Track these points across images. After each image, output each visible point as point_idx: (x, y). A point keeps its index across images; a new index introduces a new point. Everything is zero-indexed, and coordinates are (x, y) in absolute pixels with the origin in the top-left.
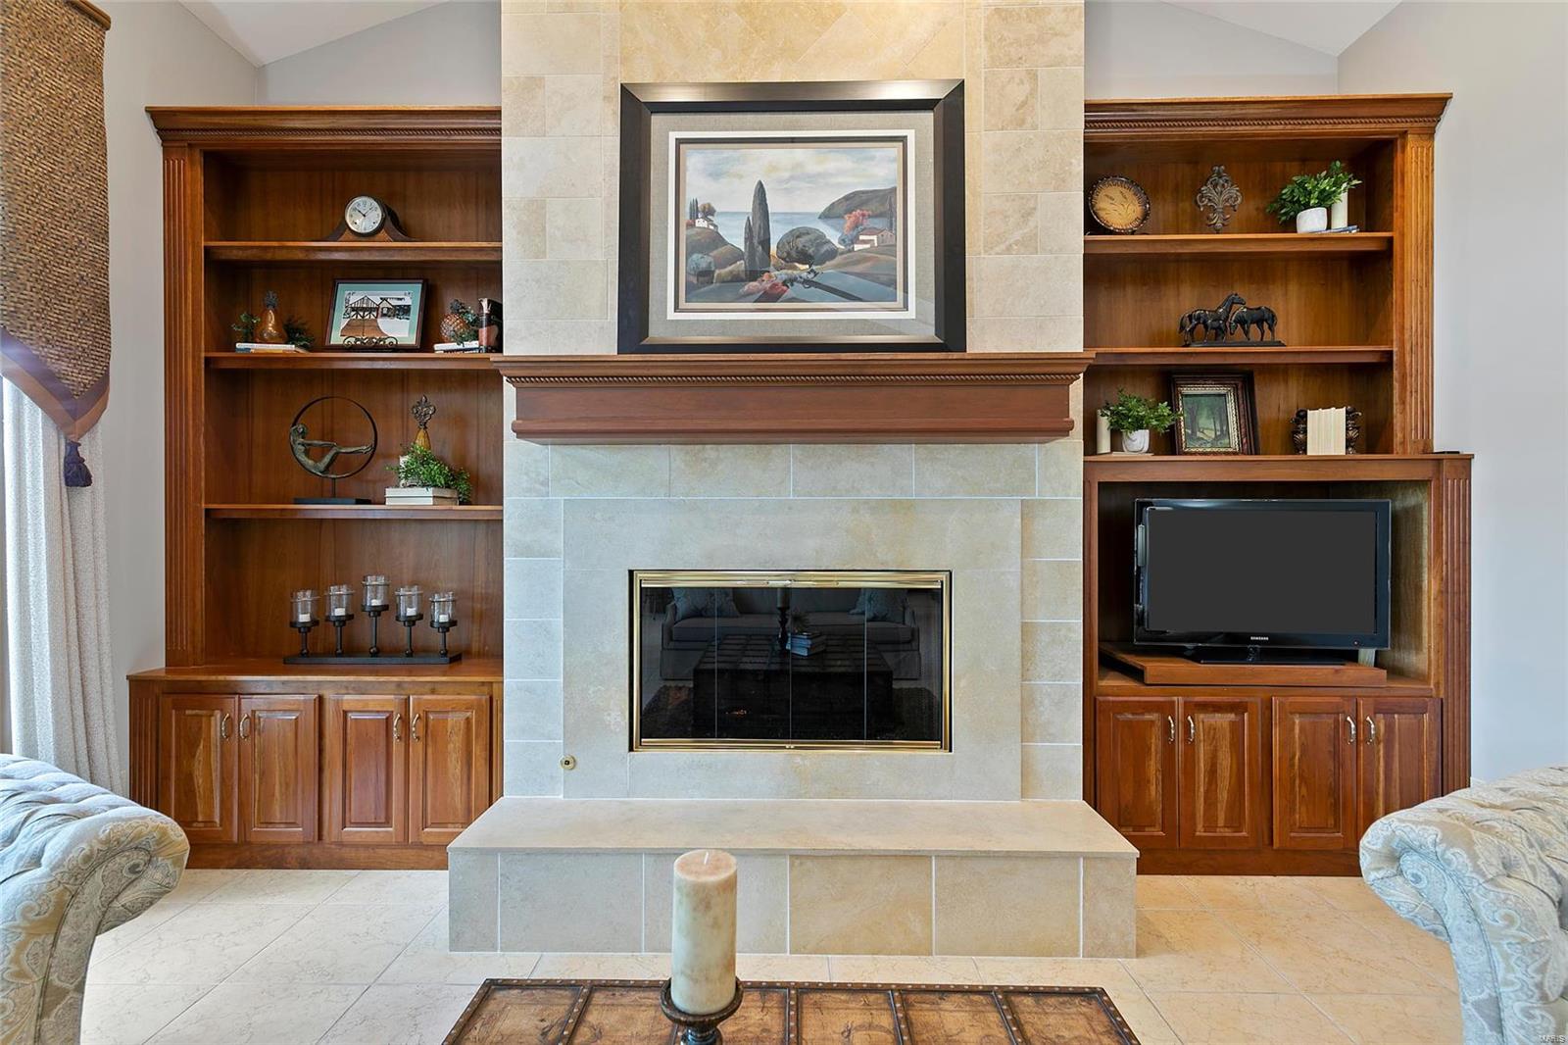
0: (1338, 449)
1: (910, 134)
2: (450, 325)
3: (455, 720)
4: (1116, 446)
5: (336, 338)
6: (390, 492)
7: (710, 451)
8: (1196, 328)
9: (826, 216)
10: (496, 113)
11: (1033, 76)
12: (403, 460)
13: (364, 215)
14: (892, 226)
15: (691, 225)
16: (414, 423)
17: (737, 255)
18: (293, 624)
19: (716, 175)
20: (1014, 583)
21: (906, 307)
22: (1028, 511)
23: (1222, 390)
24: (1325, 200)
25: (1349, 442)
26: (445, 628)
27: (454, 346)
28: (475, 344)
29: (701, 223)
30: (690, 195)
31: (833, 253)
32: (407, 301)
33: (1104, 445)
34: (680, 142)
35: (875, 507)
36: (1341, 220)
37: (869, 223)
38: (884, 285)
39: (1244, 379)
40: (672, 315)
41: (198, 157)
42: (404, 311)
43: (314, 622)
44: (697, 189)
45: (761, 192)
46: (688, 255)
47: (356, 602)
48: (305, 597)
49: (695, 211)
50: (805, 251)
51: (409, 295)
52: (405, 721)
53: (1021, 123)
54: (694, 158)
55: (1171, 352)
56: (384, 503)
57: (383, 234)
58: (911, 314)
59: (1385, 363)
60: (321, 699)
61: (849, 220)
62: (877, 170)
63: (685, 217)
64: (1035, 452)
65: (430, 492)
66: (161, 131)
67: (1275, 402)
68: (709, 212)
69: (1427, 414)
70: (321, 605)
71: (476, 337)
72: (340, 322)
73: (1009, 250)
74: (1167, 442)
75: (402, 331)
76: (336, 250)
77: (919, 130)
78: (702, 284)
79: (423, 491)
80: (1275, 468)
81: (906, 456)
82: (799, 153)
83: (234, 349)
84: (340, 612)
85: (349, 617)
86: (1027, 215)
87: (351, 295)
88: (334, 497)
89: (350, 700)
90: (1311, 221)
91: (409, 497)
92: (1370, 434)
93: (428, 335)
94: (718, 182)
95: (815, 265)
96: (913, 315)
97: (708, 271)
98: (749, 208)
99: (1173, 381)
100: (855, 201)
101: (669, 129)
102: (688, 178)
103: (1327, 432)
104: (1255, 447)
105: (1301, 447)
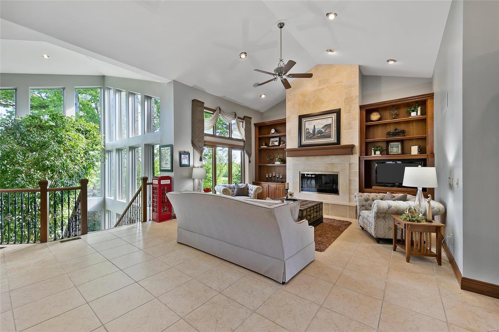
0: (416, 153)
1: (333, 116)
2: (282, 143)
3: (282, 188)
4: (375, 154)
5: (270, 145)
6: (275, 163)
7: (309, 157)
8: (389, 134)
9: (322, 128)
10: (286, 119)
11: (351, 106)
12: (277, 159)
13: (273, 131)
14: (331, 128)
15: (306, 131)
16: (278, 154)
17: (312, 134)
18: (266, 177)
19: (309, 124)
20: (348, 174)
21: (332, 139)
22: (350, 164)
23: (398, 143)
24: (416, 110)
25: (418, 152)
26: (281, 178)
27: (282, 145)
29: (307, 130)
31: (323, 132)
33: (373, 154)
34: (305, 121)
35: (329, 164)
36: (419, 113)
37: (328, 128)
38: (329, 137)
39: (402, 142)
40: (304, 142)
41: (258, 127)
42: (277, 141)
43: (268, 177)
44: (307, 127)
45: (314, 126)
46: (306, 134)
47: (272, 175)
48: (267, 174)
50: (320, 132)
51: (277, 139)
52: (277, 188)
53: (349, 112)
54: (307, 123)
55: (384, 138)
56: (275, 164)
57: (275, 133)
60: (269, 185)
61: (325, 128)
62: (329, 121)
63: (305, 130)
64: (351, 156)
65: (280, 162)
66: (254, 125)
67: (407, 144)
68: (308, 129)
69: (433, 147)
70: (269, 175)
71: (284, 144)
72: (271, 143)
73: (347, 130)
74: (386, 153)
75: (277, 144)
76: (270, 135)
77: (334, 116)
78: (307, 138)
79: (278, 162)
80: (405, 157)
81: (333, 157)
82: (319, 120)
83: (260, 147)
84: (270, 176)
85: (271, 177)
86: (350, 124)
87: (272, 140)
88: (270, 163)
89: (272, 185)
90: (414, 114)
91: (278, 163)
92: (422, 150)
93: (280, 144)
94: (309, 125)
95: (321, 134)
96: (333, 139)
97: (308, 136)
98: (313, 128)
99: (388, 142)
100: (326, 126)
101: (304, 120)
102: (306, 125)
103: (414, 150)
104: (403, 153)
105: (411, 153)
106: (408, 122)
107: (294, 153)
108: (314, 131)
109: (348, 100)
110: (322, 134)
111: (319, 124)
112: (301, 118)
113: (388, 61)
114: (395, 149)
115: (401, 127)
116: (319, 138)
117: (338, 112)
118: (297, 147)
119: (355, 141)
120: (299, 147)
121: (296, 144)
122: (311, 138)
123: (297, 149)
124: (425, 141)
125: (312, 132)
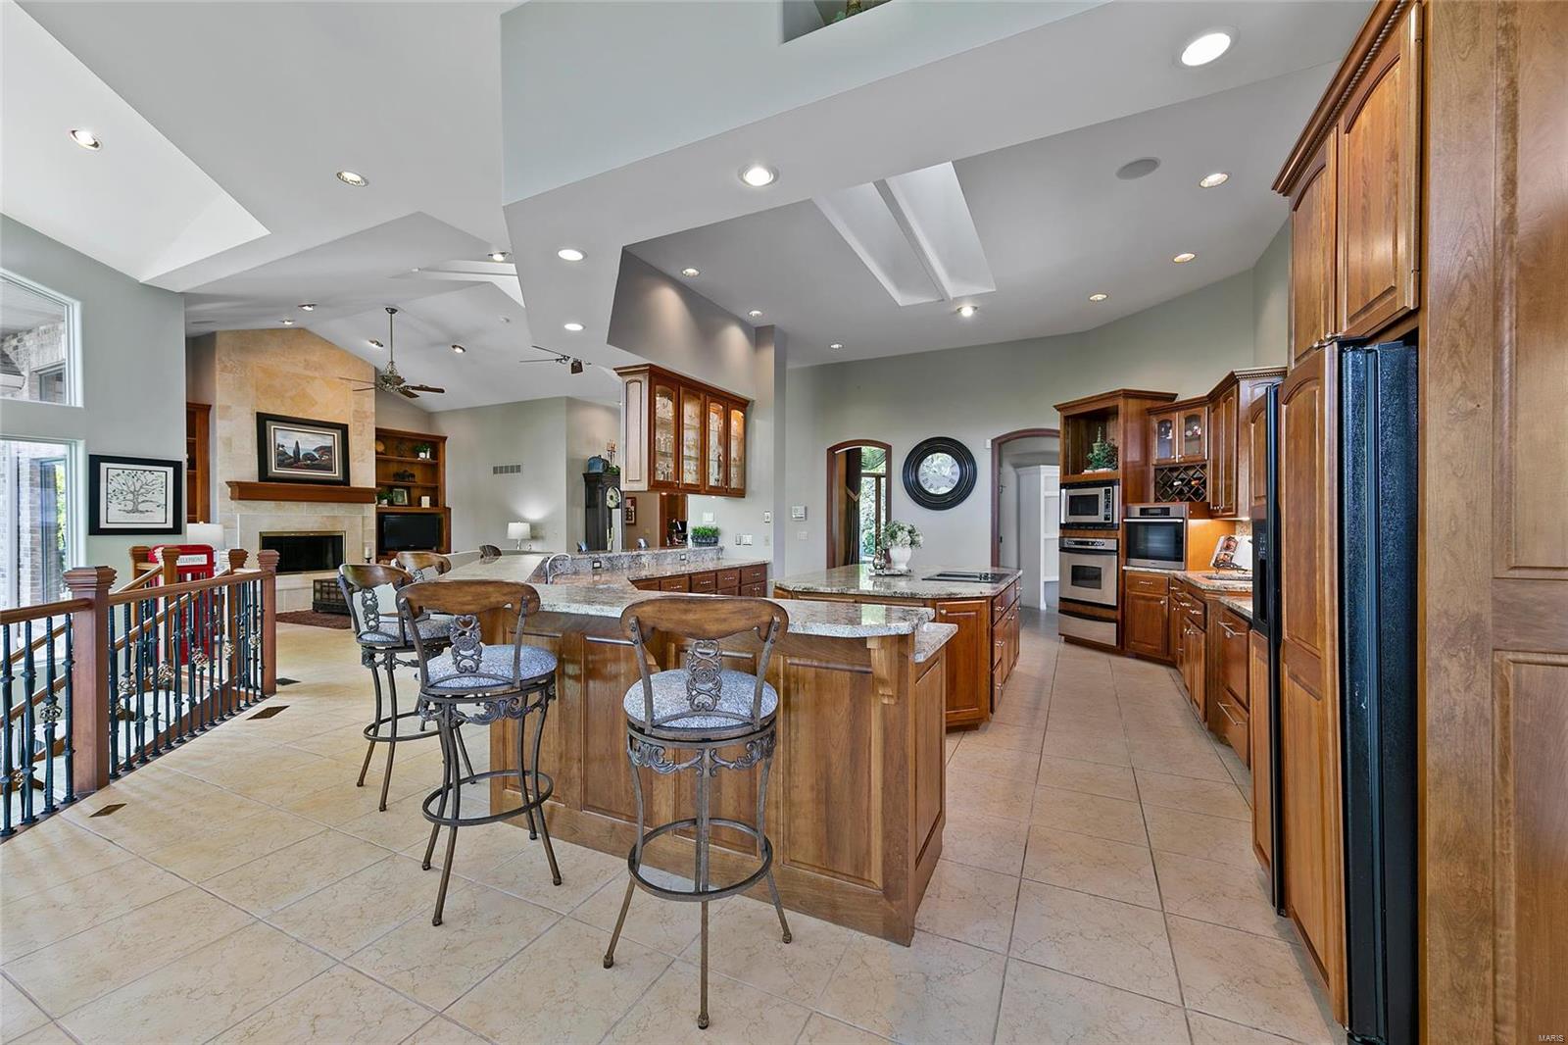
0: (428, 506)
1: (334, 434)
7: (283, 503)
8: (396, 476)
9: (315, 450)
11: (364, 425)
14: (330, 455)
15: (279, 448)
19: (285, 437)
20: (361, 532)
21: (333, 473)
22: (364, 518)
23: (403, 491)
24: (425, 452)
25: (431, 504)
29: (281, 449)
30: (277, 442)
31: (317, 459)
34: (274, 428)
35: (328, 517)
36: (428, 457)
37: (326, 453)
38: (330, 469)
39: (408, 489)
40: (274, 470)
44: (280, 440)
45: (297, 443)
46: (278, 456)
49: (279, 446)
50: (308, 456)
53: (361, 435)
54: (278, 433)
55: (392, 482)
59: (437, 487)
61: (320, 452)
62: (327, 442)
63: (276, 448)
64: (368, 506)
67: (415, 493)
68: (283, 446)
69: (445, 499)
73: (359, 462)
74: (391, 503)
78: (280, 464)
80: (414, 510)
81: (335, 505)
82: (307, 435)
86: (362, 455)
90: (422, 455)
92: (434, 502)
94: (286, 439)
95: (311, 462)
96: (336, 474)
97: (283, 461)
99: (392, 488)
100: (321, 448)
101: (272, 426)
102: (277, 437)
103: (426, 502)
104: (410, 504)
105: (420, 505)
106: (412, 463)
107: (242, 491)
108: (297, 451)
109: (359, 414)
110: (316, 462)
111: (309, 442)
112: (263, 420)
114: (400, 498)
115: (408, 470)
116: (308, 467)
117: (344, 429)
118: (255, 480)
119: (370, 482)
120: (260, 481)
121: (249, 472)
122: (290, 466)
123: (255, 483)
124: (435, 492)
125: (292, 455)
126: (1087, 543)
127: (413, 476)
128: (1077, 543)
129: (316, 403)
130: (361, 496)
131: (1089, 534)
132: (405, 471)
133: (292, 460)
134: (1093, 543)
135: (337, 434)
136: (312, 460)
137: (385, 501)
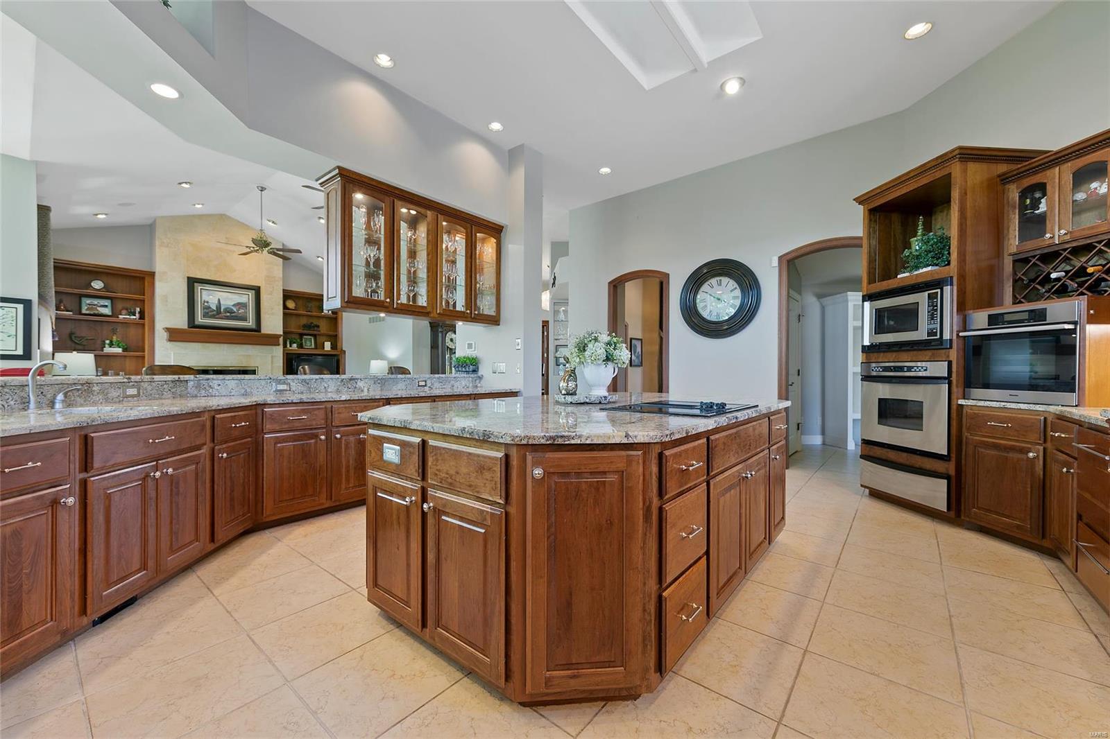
0: (329, 349)
2: (123, 312)
4: (290, 346)
5: (83, 312)
6: (104, 349)
7: (207, 344)
8: (305, 326)
9: (233, 306)
10: (154, 273)
11: (273, 287)
12: (108, 341)
13: (98, 285)
14: (246, 309)
15: (204, 304)
17: (214, 310)
19: (209, 295)
20: (270, 368)
21: (248, 323)
22: (272, 357)
23: (311, 338)
25: (331, 348)
27: (127, 317)
28: (134, 317)
29: (206, 304)
30: (203, 299)
31: (235, 312)
32: (106, 304)
33: (288, 346)
34: (201, 289)
37: (242, 308)
38: (244, 319)
39: (315, 336)
40: (200, 320)
42: (106, 306)
44: (205, 297)
45: (219, 300)
46: (204, 309)
49: (204, 302)
50: (228, 310)
51: (107, 303)
53: (271, 293)
54: (204, 292)
55: (301, 331)
57: (103, 290)
58: (250, 324)
59: (336, 336)
61: (238, 307)
62: (243, 299)
63: (202, 303)
64: (274, 347)
67: (320, 339)
68: (208, 302)
69: (343, 344)
72: (85, 307)
73: (269, 315)
74: (300, 346)
75: (106, 311)
76: (86, 291)
78: (205, 315)
80: (318, 351)
81: (249, 347)
82: (227, 294)
86: (272, 309)
87: (89, 301)
92: (334, 347)
93: (115, 313)
94: (210, 297)
95: (229, 313)
96: (251, 323)
97: (208, 313)
98: (217, 302)
99: (301, 335)
100: (239, 304)
101: (198, 287)
102: (203, 295)
103: (328, 346)
104: (316, 348)
105: (324, 348)
107: (175, 335)
108: (219, 306)
109: (269, 279)
110: (234, 314)
111: (228, 299)
112: (192, 282)
113: (318, 257)
114: (309, 344)
115: (315, 322)
116: (228, 318)
117: (257, 290)
118: (186, 327)
119: (279, 330)
120: (189, 327)
121: (181, 322)
122: (213, 317)
123: (186, 330)
124: (335, 338)
125: (215, 309)
126: (901, 369)
127: (318, 327)
128: (886, 369)
129: (235, 271)
130: (271, 340)
131: (904, 356)
132: (312, 323)
133: (215, 312)
134: (909, 369)
135: (251, 294)
136: (231, 313)
137: (295, 345)
